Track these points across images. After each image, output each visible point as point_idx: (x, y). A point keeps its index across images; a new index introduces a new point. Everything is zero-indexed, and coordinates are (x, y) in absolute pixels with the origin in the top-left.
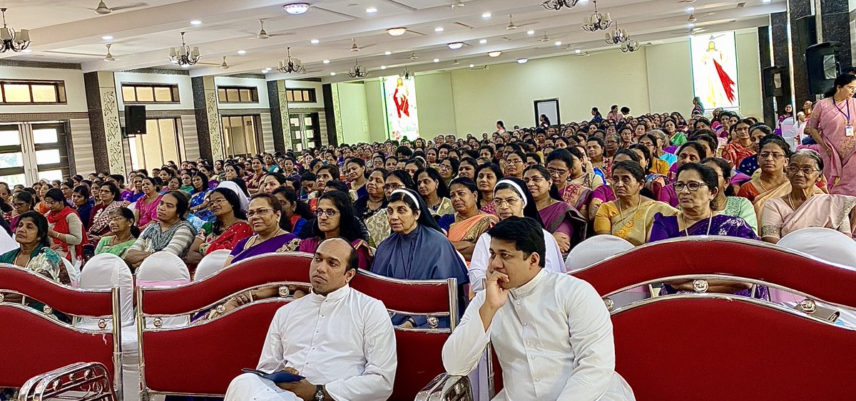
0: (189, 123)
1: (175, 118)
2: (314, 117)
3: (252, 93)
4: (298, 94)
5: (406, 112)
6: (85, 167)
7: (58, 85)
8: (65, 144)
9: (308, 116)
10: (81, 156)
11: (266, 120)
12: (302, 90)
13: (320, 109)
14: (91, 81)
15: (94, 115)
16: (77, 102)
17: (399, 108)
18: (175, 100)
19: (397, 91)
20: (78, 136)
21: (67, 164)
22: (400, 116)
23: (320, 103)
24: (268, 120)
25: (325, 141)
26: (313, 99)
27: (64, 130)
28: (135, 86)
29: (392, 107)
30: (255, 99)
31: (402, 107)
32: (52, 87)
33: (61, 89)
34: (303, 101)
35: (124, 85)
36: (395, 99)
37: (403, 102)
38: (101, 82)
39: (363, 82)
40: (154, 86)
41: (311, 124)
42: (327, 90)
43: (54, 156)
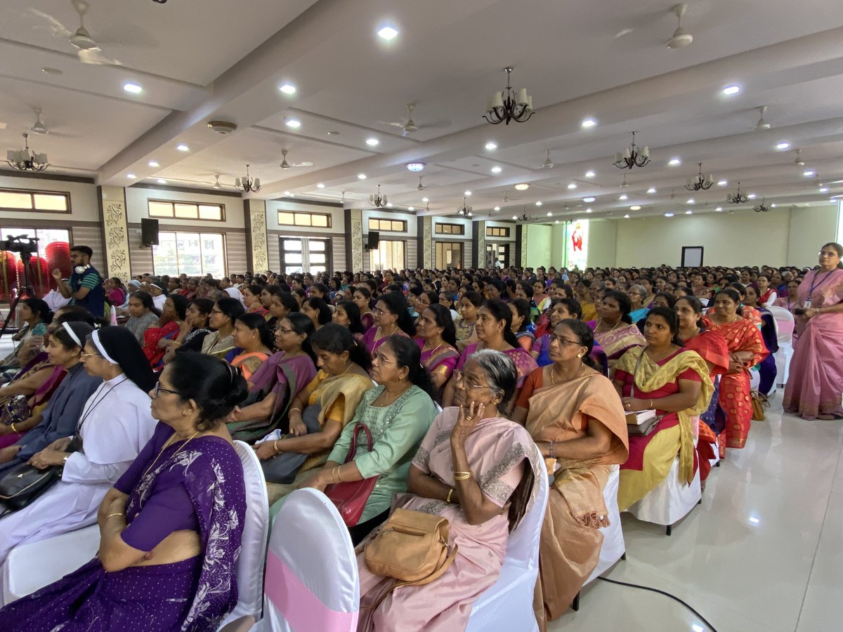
0: (412, 245)
1: (404, 242)
2: (507, 246)
3: (461, 228)
4: (496, 232)
5: (580, 248)
6: (339, 267)
7: (328, 216)
8: (328, 252)
9: (502, 246)
10: (337, 260)
11: (468, 247)
12: (500, 228)
13: (512, 242)
14: (348, 214)
15: (347, 236)
16: (338, 228)
17: (575, 244)
18: (405, 230)
19: (575, 232)
20: (336, 248)
21: (329, 264)
22: (575, 250)
23: (512, 237)
24: (469, 247)
25: (512, 263)
26: (508, 234)
27: (329, 244)
28: (379, 219)
29: (570, 244)
30: (462, 233)
31: (578, 244)
32: (325, 217)
33: (330, 218)
34: (500, 236)
35: (370, 218)
36: (573, 238)
37: (578, 240)
38: (353, 216)
39: (551, 225)
40: (392, 220)
41: (503, 251)
42: (519, 229)
43: (322, 258)
